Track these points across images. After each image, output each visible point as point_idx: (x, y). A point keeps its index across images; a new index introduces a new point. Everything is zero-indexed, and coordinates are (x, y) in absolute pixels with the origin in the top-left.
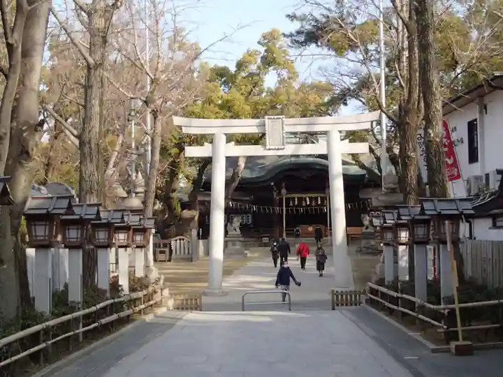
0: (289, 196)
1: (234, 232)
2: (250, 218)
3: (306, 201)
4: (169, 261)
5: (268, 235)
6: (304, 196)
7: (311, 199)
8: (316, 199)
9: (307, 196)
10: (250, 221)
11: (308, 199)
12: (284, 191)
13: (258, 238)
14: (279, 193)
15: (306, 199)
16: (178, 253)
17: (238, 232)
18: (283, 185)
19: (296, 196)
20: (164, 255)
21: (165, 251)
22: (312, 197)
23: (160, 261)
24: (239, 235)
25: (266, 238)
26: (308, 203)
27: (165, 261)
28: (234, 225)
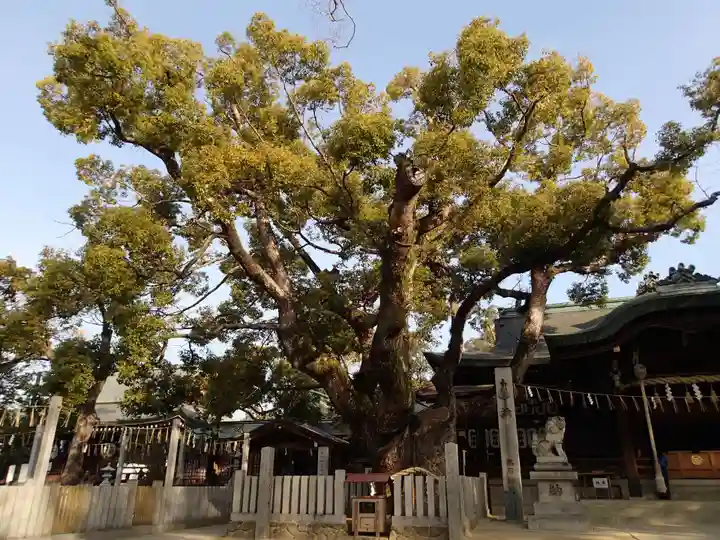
0: (651, 382)
1: (552, 458)
3: (693, 393)
4: (386, 534)
6: (685, 380)
7: (704, 388)
9: (693, 380)
11: (696, 388)
12: (640, 370)
14: (629, 375)
15: (690, 387)
16: (409, 512)
18: (636, 357)
19: (667, 381)
20: (373, 515)
21: (374, 504)
22: (706, 382)
23: (361, 534)
24: (565, 464)
25: (600, 480)
26: (699, 396)
27: (373, 534)
28: (549, 437)
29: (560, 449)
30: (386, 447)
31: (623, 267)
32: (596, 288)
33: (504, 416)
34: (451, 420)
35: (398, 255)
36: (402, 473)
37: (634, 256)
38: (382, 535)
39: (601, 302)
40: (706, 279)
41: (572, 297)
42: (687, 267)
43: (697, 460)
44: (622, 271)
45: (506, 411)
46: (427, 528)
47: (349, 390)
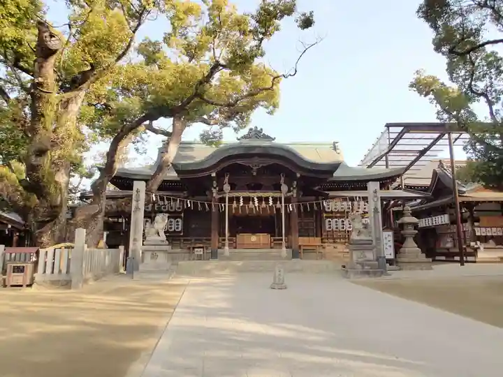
0: (235, 194)
1: (156, 237)
2: (180, 223)
3: (254, 202)
4: (30, 285)
5: (201, 245)
6: (251, 195)
7: (260, 199)
8: (267, 199)
9: (255, 195)
10: (180, 226)
11: (256, 199)
12: (227, 187)
13: (189, 248)
14: (221, 190)
15: (253, 199)
17: (163, 237)
18: (226, 180)
19: (242, 194)
20: (22, 274)
21: (24, 267)
22: (261, 197)
23: (12, 286)
24: (163, 241)
25: (199, 250)
26: (257, 204)
27: (21, 286)
28: (156, 225)
29: (162, 233)
30: (43, 229)
31: (237, 123)
32: (216, 135)
33: (135, 211)
34: (99, 213)
35: (40, 98)
36: (56, 246)
37: (242, 118)
38: (27, 286)
39: (217, 144)
40: (267, 138)
41: (202, 139)
42: (259, 129)
43: (254, 238)
44: (236, 126)
45: (137, 208)
46: (59, 281)
47: (17, 190)
